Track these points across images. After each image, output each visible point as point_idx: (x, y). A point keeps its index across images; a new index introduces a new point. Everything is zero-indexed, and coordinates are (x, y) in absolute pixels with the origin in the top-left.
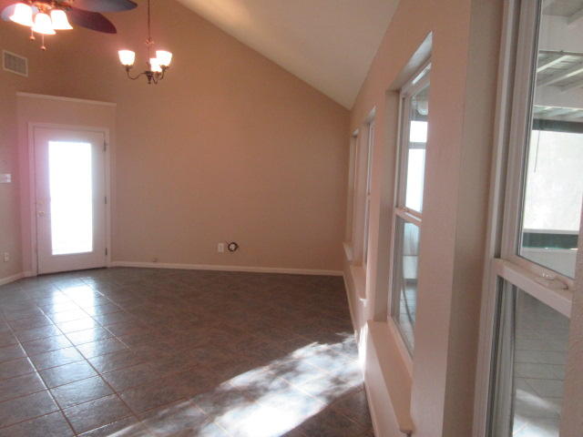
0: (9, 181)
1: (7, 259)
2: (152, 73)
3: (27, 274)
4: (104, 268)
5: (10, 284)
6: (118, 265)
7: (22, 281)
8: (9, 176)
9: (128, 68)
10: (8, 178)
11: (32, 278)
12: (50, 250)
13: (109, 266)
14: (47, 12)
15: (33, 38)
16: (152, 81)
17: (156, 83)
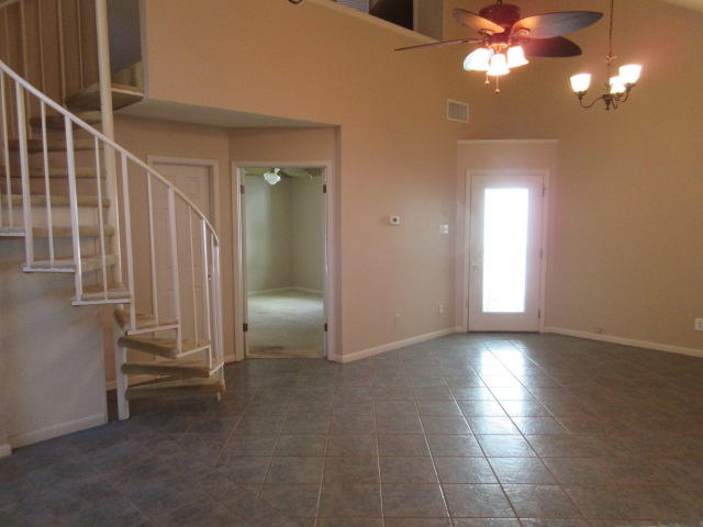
0: (446, 232)
1: (441, 311)
2: (612, 96)
3: (458, 329)
4: (536, 333)
5: (443, 337)
6: (553, 331)
7: (453, 335)
8: (446, 227)
9: (581, 95)
10: (446, 229)
11: (462, 334)
12: (481, 307)
13: (542, 331)
14: (504, 51)
15: (487, 82)
16: (611, 106)
17: (616, 108)
